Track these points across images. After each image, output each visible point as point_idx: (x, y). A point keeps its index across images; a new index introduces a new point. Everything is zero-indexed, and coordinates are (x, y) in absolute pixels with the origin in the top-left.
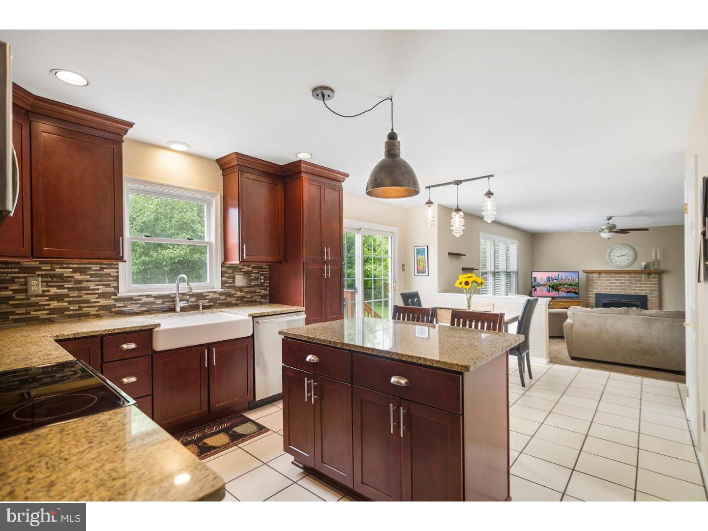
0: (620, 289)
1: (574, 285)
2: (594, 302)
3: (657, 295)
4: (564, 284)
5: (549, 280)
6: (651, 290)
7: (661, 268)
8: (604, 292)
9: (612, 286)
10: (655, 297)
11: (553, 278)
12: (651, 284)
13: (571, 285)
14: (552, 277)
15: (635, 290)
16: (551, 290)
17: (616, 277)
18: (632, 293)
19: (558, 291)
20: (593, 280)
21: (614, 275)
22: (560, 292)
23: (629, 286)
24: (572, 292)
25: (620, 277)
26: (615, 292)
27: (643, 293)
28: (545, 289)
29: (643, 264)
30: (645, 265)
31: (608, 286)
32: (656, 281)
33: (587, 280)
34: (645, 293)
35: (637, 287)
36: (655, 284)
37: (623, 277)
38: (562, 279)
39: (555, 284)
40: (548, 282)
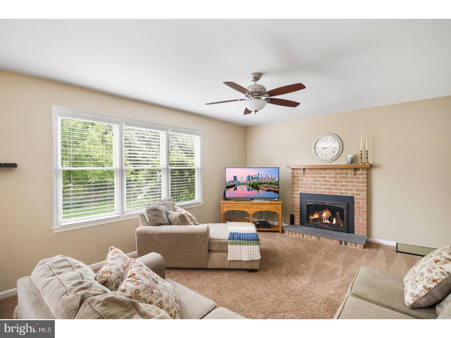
0: (325, 189)
1: (274, 184)
2: (299, 203)
3: (365, 196)
4: (264, 183)
5: (250, 179)
6: (357, 190)
7: (371, 161)
8: (308, 191)
9: (317, 185)
10: (363, 199)
11: (254, 177)
12: (357, 182)
13: (271, 184)
14: (252, 176)
15: (340, 189)
16: (251, 188)
17: (321, 173)
18: (338, 193)
19: (258, 189)
20: (298, 177)
21: (319, 171)
22: (260, 190)
23: (334, 185)
24: (272, 190)
25: (324, 174)
26: (319, 192)
27: (349, 194)
28: (245, 188)
29: (350, 156)
30: (352, 158)
31: (312, 184)
32: (363, 178)
33: (293, 177)
34: (351, 194)
35: (343, 186)
36: (363, 182)
37: (328, 174)
38: (262, 177)
39: (255, 182)
40: (248, 181)
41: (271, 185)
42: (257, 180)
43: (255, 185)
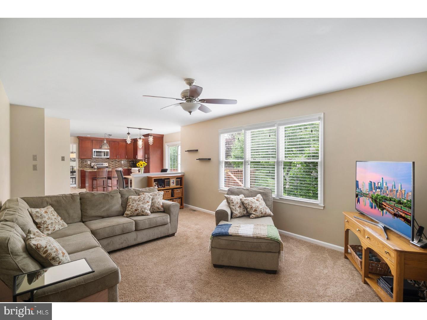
4: (391, 199)
5: (372, 188)
11: (376, 185)
13: (399, 202)
19: (383, 209)
24: (401, 216)
38: (388, 187)
39: (378, 195)
40: (370, 191)
41: (400, 205)
42: (381, 191)
43: (378, 200)
